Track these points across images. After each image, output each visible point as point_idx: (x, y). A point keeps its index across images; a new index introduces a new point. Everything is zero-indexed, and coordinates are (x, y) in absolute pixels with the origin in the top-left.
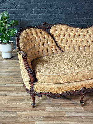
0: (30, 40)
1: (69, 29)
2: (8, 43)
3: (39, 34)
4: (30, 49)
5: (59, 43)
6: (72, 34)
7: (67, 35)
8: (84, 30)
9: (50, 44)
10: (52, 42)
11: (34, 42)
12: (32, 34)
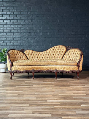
0: (13, 54)
7: (32, 54)
8: (41, 52)
9: (24, 58)
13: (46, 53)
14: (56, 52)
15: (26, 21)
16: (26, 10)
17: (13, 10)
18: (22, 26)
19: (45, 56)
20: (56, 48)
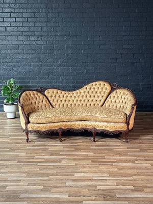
0: (28, 99)
1: (59, 91)
2: (13, 104)
3: (36, 95)
4: (28, 105)
5: (51, 102)
6: (61, 96)
7: (57, 96)
8: (71, 93)
9: (44, 102)
10: (46, 101)
11: (32, 100)
12: (30, 95)
13: (78, 94)
14: (94, 92)
15: (45, 29)
16: (44, 10)
17: (22, 10)
18: (38, 38)
19: (77, 98)
20: (94, 86)
